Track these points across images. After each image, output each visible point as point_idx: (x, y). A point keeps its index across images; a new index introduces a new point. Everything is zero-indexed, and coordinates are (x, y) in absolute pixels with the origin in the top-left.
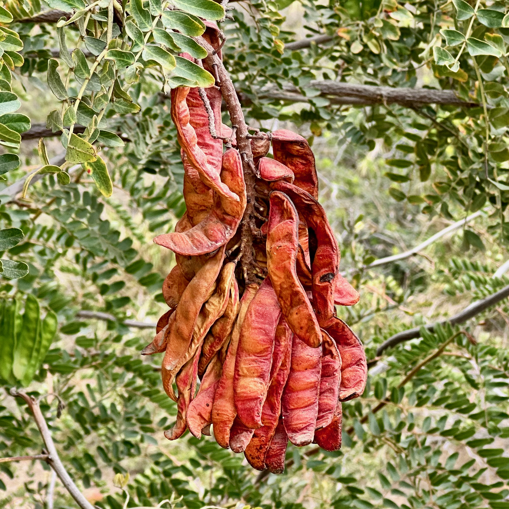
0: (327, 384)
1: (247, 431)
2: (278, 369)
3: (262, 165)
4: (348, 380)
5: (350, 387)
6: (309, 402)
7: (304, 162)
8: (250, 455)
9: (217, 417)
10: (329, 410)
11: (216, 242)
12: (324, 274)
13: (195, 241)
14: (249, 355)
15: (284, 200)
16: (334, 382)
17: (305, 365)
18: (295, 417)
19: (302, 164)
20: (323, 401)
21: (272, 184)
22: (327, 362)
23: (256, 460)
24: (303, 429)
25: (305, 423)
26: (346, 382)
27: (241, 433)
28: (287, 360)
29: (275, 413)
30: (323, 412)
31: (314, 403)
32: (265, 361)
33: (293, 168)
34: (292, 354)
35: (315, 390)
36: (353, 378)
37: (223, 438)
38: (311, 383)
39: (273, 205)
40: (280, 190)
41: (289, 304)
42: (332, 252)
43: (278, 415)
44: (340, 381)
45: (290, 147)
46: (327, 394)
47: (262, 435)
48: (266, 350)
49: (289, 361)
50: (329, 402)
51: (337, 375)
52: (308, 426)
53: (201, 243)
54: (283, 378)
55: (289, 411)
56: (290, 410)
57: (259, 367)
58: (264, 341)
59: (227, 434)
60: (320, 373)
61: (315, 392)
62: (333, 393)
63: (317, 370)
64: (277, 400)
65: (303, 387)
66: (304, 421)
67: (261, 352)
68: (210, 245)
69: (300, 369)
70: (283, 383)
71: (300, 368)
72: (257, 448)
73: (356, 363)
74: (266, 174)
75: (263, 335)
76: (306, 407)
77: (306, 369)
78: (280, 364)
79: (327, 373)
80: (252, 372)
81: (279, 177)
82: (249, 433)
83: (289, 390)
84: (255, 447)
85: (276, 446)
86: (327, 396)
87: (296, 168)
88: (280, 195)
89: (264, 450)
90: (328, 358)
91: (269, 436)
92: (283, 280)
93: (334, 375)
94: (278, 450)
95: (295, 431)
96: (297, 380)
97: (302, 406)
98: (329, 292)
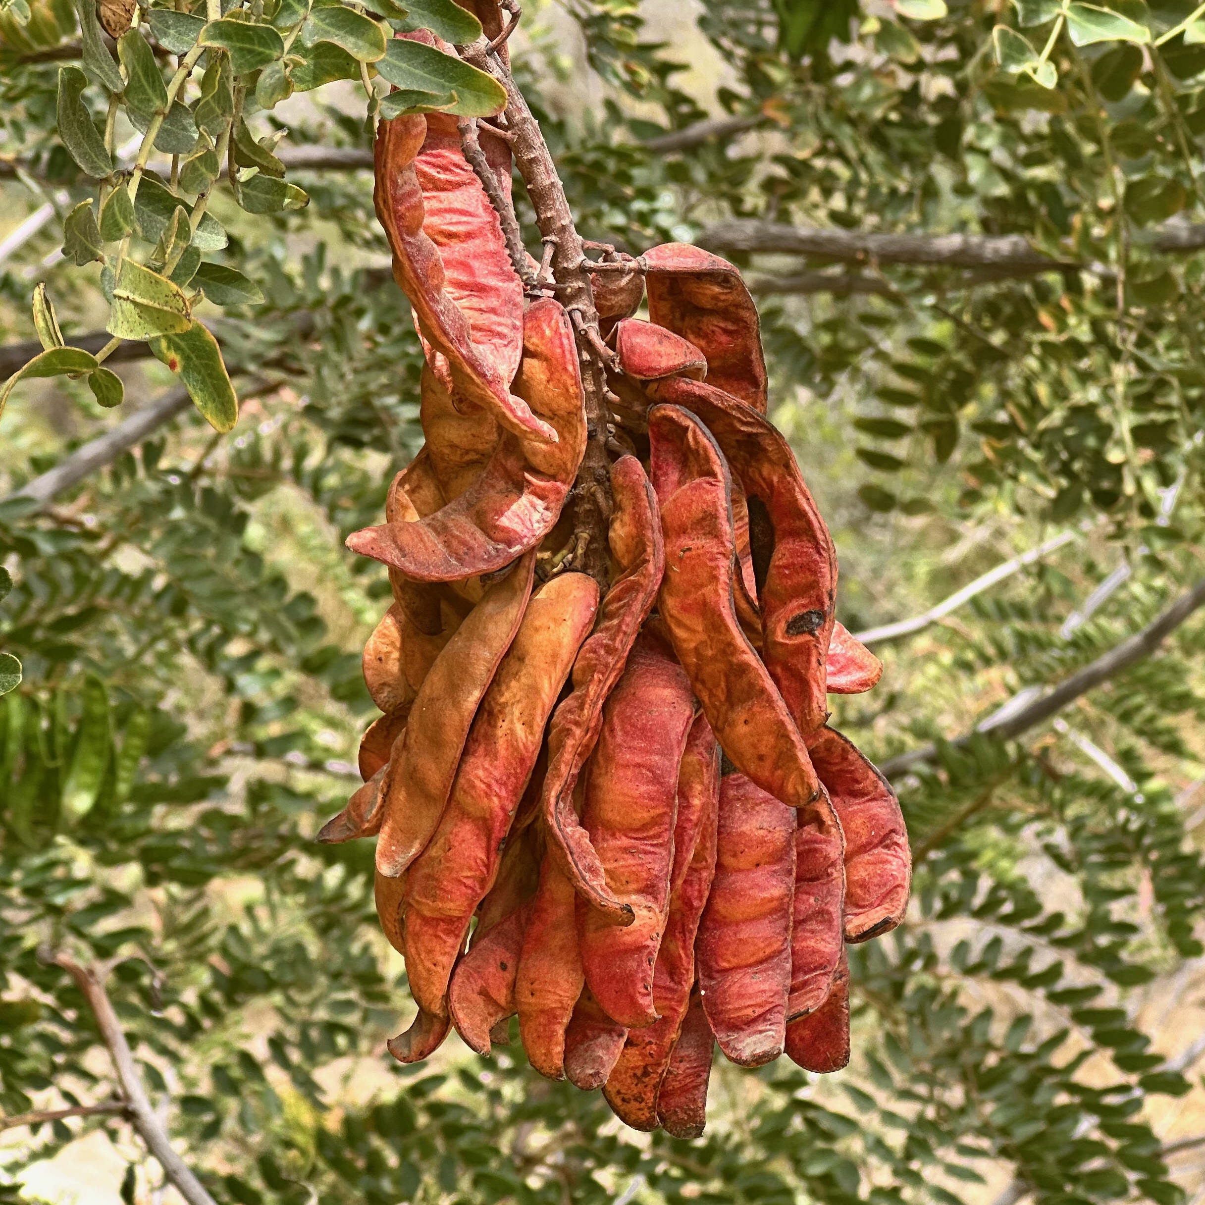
0: (812, 900)
1: (609, 1032)
2: (685, 869)
3: (625, 337)
4: (863, 885)
5: (871, 905)
6: (768, 951)
7: (730, 327)
8: (619, 1092)
9: (532, 1000)
10: (820, 966)
11: (510, 544)
12: (797, 613)
13: (455, 543)
14: (613, 835)
15: (687, 428)
16: (829, 893)
17: (755, 854)
18: (735, 989)
19: (726, 331)
20: (804, 944)
21: (653, 387)
22: (807, 842)
23: (634, 1105)
24: (755, 1020)
25: (761, 1006)
26: (859, 891)
27: (595, 1038)
28: (708, 845)
29: (680, 983)
30: (806, 973)
31: (780, 952)
32: (657, 850)
33: (703, 343)
34: (719, 827)
35: (783, 917)
36: (876, 880)
37: (548, 1053)
38: (771, 900)
39: (658, 441)
40: (676, 402)
41: (723, 698)
42: (817, 557)
43: (687, 988)
44: (845, 891)
45: (693, 286)
46: (813, 925)
47: (647, 1039)
48: (655, 821)
49: (711, 845)
50: (821, 946)
51: (835, 875)
52: (769, 1011)
53: (471, 548)
54: (700, 891)
55: (716, 975)
56: (718, 971)
57: (642, 865)
58: (652, 799)
59: (557, 1044)
60: (794, 874)
61: (783, 923)
62: (830, 921)
63: (786, 865)
64: (685, 948)
65: (751, 911)
66: (759, 1000)
67: (644, 827)
68: (493, 552)
69: (742, 865)
70: (699, 905)
71: (743, 862)
72: (635, 1075)
73: (881, 842)
74: (636, 360)
75: (649, 782)
76: (761, 962)
77: (757, 865)
78: (691, 856)
79: (809, 871)
80: (624, 879)
81: (669, 369)
82: (616, 1038)
83: (714, 920)
84: (630, 1072)
85: (683, 1066)
86: (812, 932)
87: (709, 342)
88: (674, 415)
89: (654, 1079)
90: (810, 830)
91: (667, 1041)
92: (703, 637)
93: (828, 875)
94: (688, 1076)
95: (736, 1026)
96: (735, 893)
97: (752, 960)
98: (814, 660)
